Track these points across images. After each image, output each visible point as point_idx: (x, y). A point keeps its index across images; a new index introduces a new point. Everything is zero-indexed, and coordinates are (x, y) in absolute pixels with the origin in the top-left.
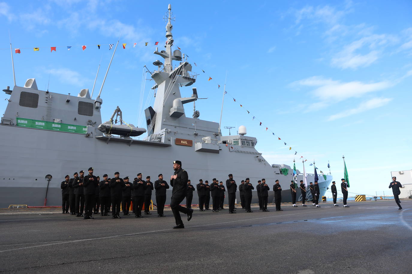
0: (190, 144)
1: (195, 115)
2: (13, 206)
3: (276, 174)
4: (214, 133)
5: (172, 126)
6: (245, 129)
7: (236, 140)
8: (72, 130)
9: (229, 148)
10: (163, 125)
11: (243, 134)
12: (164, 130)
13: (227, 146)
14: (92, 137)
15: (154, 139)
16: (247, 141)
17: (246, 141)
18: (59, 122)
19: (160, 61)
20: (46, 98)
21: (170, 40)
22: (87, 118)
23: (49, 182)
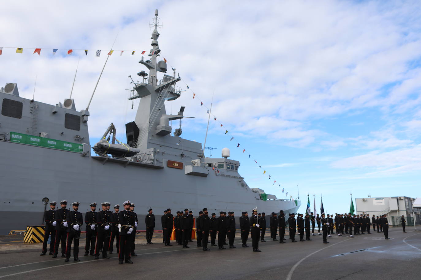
0: (181, 166)
1: (177, 133)
2: (15, 231)
3: (257, 199)
4: (199, 154)
5: (157, 144)
6: (229, 152)
7: (222, 163)
8: (68, 148)
9: (216, 171)
10: (150, 144)
11: (226, 157)
12: (152, 149)
13: (213, 169)
14: (89, 157)
15: (147, 160)
16: (232, 165)
17: (230, 165)
18: (46, 136)
19: (145, 72)
20: (31, 107)
21: (157, 50)
22: (74, 133)
23: (46, 206)
